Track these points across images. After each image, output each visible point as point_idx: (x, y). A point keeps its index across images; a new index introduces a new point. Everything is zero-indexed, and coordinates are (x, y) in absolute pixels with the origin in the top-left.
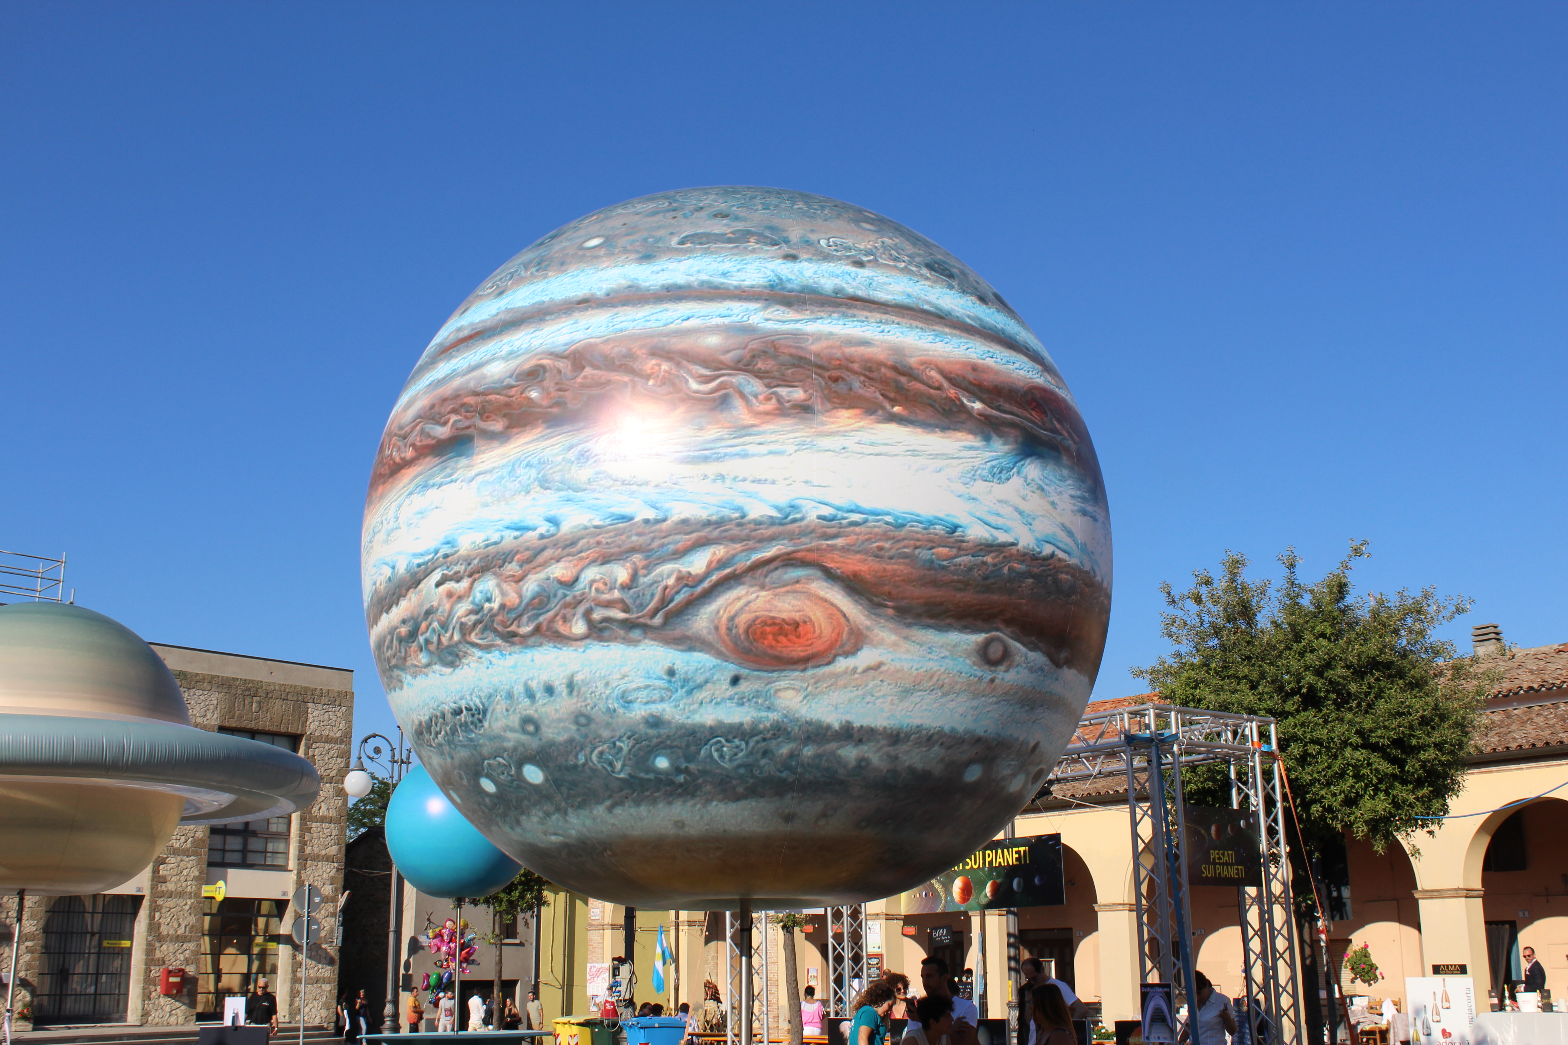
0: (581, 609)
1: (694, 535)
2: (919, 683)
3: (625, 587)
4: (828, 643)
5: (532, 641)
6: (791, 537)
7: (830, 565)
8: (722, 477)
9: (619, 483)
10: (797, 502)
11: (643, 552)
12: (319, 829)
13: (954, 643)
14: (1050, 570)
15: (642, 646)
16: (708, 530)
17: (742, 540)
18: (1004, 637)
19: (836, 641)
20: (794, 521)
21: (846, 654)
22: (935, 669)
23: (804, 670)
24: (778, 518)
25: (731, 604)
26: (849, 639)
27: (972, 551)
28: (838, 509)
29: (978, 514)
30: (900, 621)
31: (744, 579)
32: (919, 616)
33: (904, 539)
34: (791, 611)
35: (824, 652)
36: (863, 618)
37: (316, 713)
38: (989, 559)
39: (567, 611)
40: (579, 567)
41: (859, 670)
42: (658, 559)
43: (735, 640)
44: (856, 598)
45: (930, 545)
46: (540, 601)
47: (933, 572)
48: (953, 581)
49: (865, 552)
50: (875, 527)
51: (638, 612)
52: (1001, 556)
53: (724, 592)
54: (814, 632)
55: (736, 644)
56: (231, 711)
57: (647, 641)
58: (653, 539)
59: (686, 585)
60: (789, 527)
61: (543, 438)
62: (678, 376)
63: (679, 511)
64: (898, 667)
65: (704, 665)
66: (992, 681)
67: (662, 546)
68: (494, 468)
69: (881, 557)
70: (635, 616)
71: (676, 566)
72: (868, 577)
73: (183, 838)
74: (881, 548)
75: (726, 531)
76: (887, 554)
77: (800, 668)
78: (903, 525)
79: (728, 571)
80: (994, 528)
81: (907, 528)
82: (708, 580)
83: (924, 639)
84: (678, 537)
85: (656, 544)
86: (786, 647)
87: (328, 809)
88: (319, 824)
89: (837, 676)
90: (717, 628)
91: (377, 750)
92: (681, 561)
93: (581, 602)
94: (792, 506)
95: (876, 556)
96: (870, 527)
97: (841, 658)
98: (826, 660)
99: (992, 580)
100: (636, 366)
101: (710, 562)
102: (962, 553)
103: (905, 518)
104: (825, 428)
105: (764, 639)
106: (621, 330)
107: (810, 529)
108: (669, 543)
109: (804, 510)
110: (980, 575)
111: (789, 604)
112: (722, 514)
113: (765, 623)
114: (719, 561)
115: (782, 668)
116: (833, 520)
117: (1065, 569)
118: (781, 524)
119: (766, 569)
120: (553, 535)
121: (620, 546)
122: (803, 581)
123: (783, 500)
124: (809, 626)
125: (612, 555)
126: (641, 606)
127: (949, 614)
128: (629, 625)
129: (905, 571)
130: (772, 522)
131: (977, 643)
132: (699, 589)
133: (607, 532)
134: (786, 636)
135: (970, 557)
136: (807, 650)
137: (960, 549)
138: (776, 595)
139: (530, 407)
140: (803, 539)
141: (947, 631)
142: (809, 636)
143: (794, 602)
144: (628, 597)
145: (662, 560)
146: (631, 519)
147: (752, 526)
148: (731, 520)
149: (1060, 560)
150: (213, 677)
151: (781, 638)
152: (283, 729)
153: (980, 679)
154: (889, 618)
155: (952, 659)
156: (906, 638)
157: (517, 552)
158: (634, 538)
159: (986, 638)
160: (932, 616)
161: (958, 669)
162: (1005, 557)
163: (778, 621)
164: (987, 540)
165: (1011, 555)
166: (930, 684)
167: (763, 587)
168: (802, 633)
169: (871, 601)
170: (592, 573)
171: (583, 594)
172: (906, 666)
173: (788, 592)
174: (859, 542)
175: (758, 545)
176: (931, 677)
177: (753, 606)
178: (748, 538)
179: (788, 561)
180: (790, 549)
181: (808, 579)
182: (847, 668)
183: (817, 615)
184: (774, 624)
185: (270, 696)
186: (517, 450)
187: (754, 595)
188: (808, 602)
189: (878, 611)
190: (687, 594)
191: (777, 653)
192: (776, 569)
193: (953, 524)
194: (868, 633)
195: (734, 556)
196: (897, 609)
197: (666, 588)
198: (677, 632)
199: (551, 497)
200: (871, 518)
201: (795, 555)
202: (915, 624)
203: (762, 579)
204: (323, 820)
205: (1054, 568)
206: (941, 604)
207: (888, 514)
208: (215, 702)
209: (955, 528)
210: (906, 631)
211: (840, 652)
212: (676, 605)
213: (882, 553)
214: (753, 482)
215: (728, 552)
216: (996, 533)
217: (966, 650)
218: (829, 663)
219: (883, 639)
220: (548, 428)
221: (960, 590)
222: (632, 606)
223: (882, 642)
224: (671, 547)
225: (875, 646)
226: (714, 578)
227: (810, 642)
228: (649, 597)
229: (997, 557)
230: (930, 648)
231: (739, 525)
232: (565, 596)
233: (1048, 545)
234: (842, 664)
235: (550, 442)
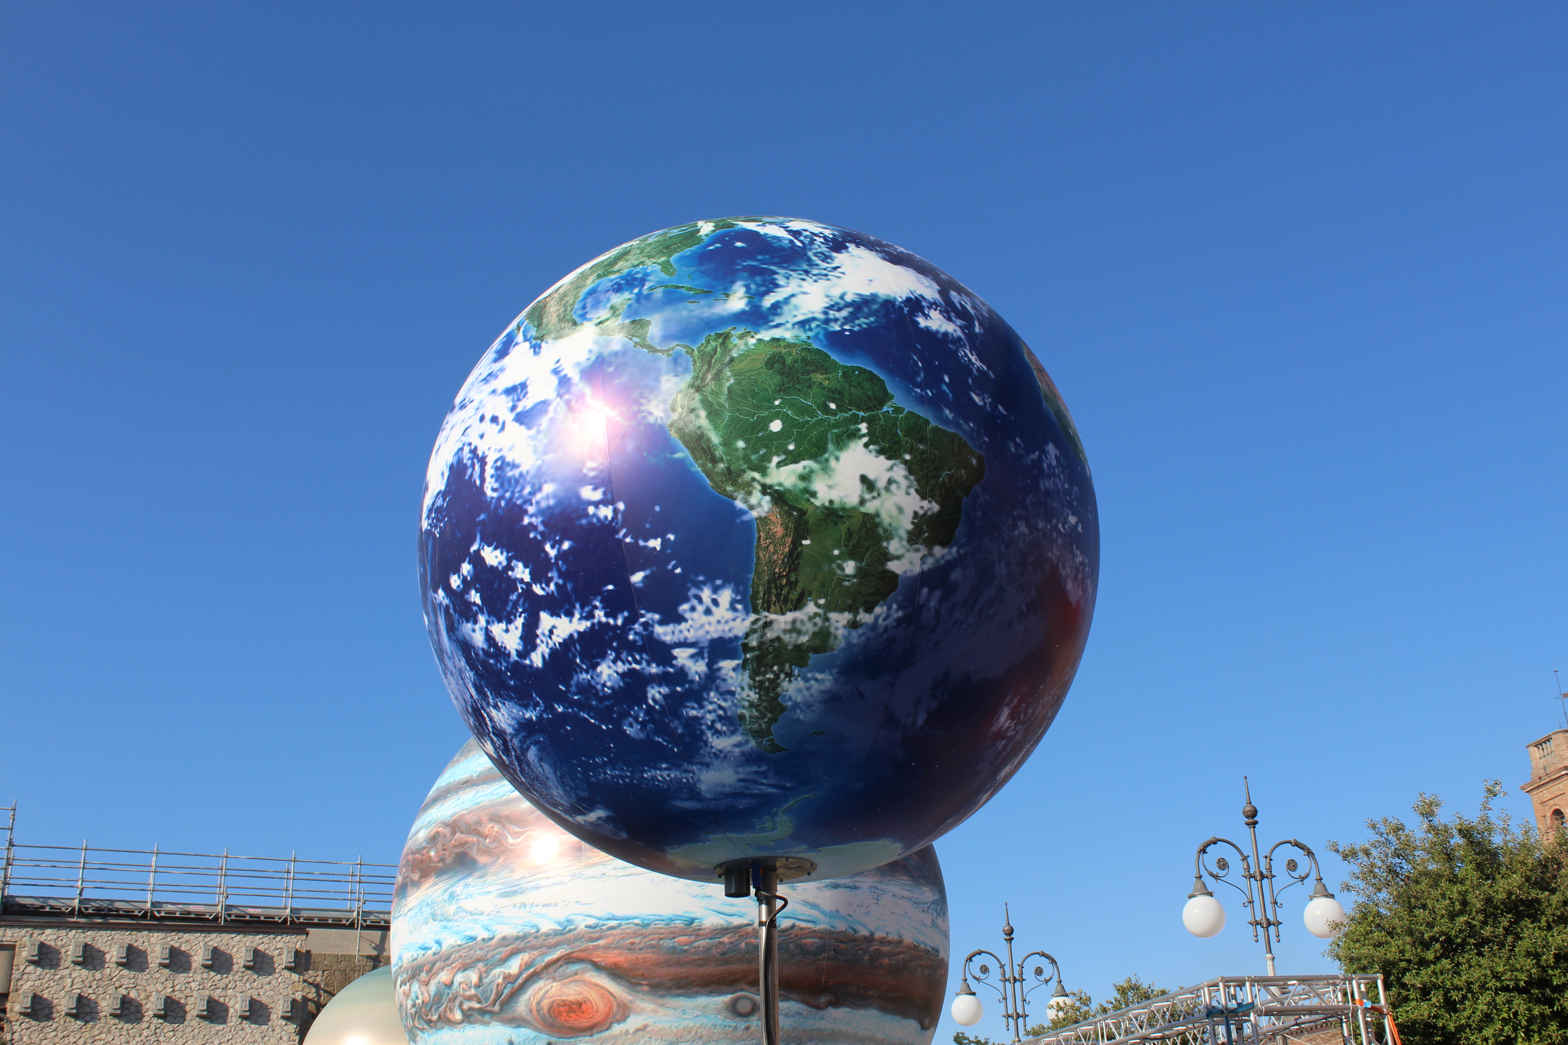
0: (457, 1003)
1: (510, 947)
2: (681, 1036)
3: (477, 986)
4: (604, 1015)
5: (439, 1024)
6: (569, 942)
7: (597, 960)
8: (524, 905)
9: (469, 914)
10: (571, 917)
11: (483, 961)
13: (703, 1005)
14: (791, 938)
15: (492, 1026)
16: (518, 942)
17: (538, 948)
18: (750, 995)
19: (609, 1013)
20: (570, 931)
21: (619, 1022)
22: (691, 1025)
23: (591, 1035)
24: (559, 930)
25: (536, 993)
26: (618, 1011)
27: (709, 936)
28: (599, 919)
29: (713, 907)
30: (654, 994)
31: (542, 975)
32: (669, 988)
33: (650, 935)
34: (575, 995)
35: (602, 1022)
36: (626, 995)
38: (725, 939)
39: (451, 1004)
40: (453, 974)
41: (631, 1032)
42: (492, 965)
43: (543, 1017)
44: (618, 981)
45: (672, 936)
46: (438, 999)
47: (676, 955)
48: (695, 960)
49: (621, 947)
50: (627, 928)
51: (486, 1003)
52: (737, 935)
53: (531, 985)
54: (593, 1008)
55: (544, 1020)
57: (493, 1022)
58: (488, 952)
59: (509, 982)
60: (567, 936)
61: (435, 885)
62: (502, 835)
63: (503, 931)
64: (660, 1027)
65: (528, 1037)
66: (748, 1028)
67: (493, 956)
68: (414, 907)
69: (634, 950)
70: (484, 1005)
71: (502, 969)
72: (625, 965)
74: (632, 943)
75: (528, 942)
76: (637, 947)
77: (589, 1034)
78: (649, 925)
79: (532, 970)
80: (728, 915)
81: (652, 926)
82: (521, 978)
83: (677, 1005)
84: (501, 949)
85: (490, 954)
86: (576, 1020)
89: (616, 1037)
90: (531, 1011)
92: (504, 966)
93: (456, 997)
94: (568, 921)
95: (630, 949)
96: (624, 929)
97: (615, 1025)
98: (605, 1027)
99: (730, 955)
100: (481, 829)
101: (521, 965)
102: (700, 938)
103: (650, 919)
104: (590, 861)
105: (561, 1016)
106: (478, 804)
107: (581, 936)
108: (497, 954)
109: (576, 922)
110: (718, 952)
111: (573, 989)
112: (525, 931)
113: (559, 1005)
114: (526, 964)
115: (577, 1035)
116: (596, 927)
117: (810, 935)
118: (562, 934)
119: (554, 967)
120: (439, 952)
121: (471, 958)
122: (579, 973)
123: (562, 918)
124: (588, 1004)
125: (468, 964)
126: (487, 999)
127: (695, 984)
128: (483, 1012)
129: (653, 958)
130: (556, 933)
131: (725, 1003)
132: (516, 985)
133: (464, 949)
134: (574, 1012)
135: (708, 940)
136: (590, 1022)
137: (698, 935)
138: (563, 984)
139: (430, 863)
140: (577, 943)
141: (695, 997)
142: (590, 1011)
143: (576, 988)
144: (478, 992)
145: (494, 966)
146: (476, 939)
147: (543, 937)
148: (531, 934)
149: (802, 929)
151: (571, 1014)
153: (735, 1028)
154: (646, 993)
155: (705, 1017)
156: (662, 1006)
157: (425, 965)
158: (478, 952)
159: (732, 998)
160: (681, 987)
161: (712, 1023)
162: (741, 936)
163: (567, 1003)
164: (722, 925)
165: (747, 933)
166: (690, 1036)
167: (554, 980)
168: (585, 1009)
169: (630, 982)
170: (459, 978)
171: (457, 992)
172: (667, 1026)
173: (570, 981)
174: (616, 941)
175: (548, 950)
176: (690, 1032)
177: (550, 993)
178: (542, 946)
179: (568, 959)
180: (569, 951)
181: (583, 971)
182: (621, 1031)
183: (593, 996)
184: (565, 1005)
186: (423, 894)
187: (550, 986)
188: (585, 988)
189: (636, 989)
190: (511, 988)
191: (571, 1025)
192: (561, 966)
193: (690, 918)
194: (632, 1005)
195: (534, 960)
196: (649, 985)
197: (498, 985)
198: (509, 1015)
199: (437, 926)
200: (623, 922)
201: (572, 955)
202: (667, 995)
203: (553, 974)
205: (796, 935)
206: (687, 977)
207: (637, 918)
209: (692, 921)
210: (661, 1001)
211: (614, 1020)
212: (506, 996)
213: (634, 946)
214: (543, 906)
215: (530, 957)
216: (730, 919)
217: (716, 1008)
218: (607, 1029)
219: (644, 1008)
220: (436, 877)
221: (701, 965)
222: (482, 999)
223: (643, 1011)
224: (498, 957)
225: (639, 1014)
226: (524, 976)
227: (591, 1015)
228: (490, 992)
229: (733, 936)
230: (683, 1011)
231: (536, 937)
232: (449, 994)
233: (787, 920)
234: (617, 1029)
235: (437, 887)
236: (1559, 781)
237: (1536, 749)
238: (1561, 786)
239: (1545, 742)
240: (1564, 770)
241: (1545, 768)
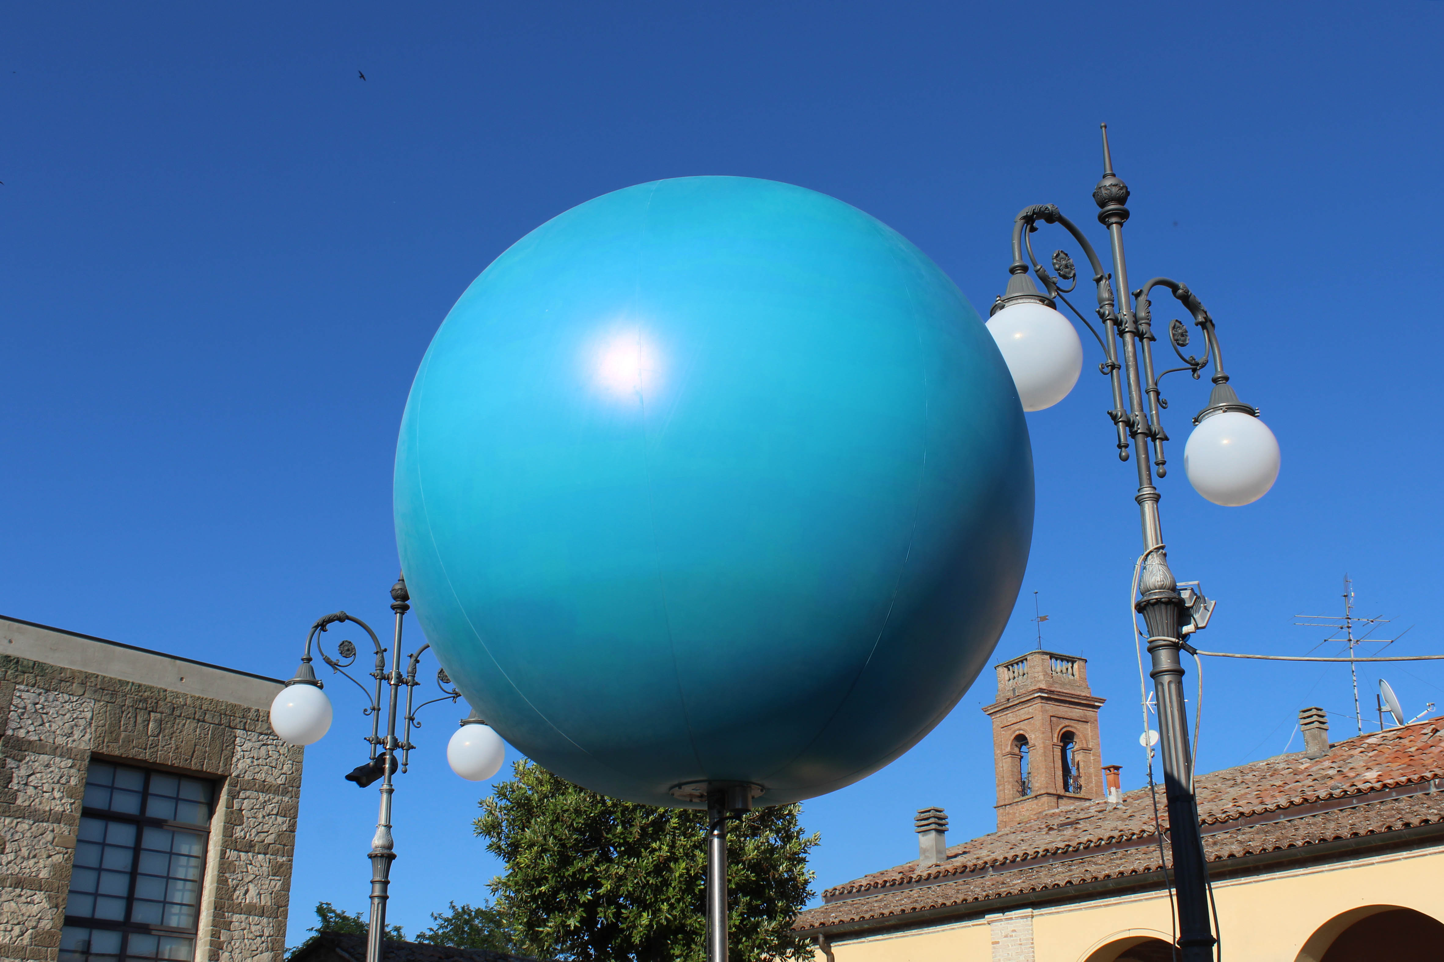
12: (243, 925)
37: (247, 745)
56: (113, 731)
73: (17, 930)
87: (259, 894)
88: (243, 917)
91: (347, 649)
150: (88, 676)
152: (194, 765)
185: (177, 713)
204: (250, 910)
208: (89, 715)
236: (1029, 704)
237: (1006, 669)
238: (1030, 709)
239: (1017, 663)
240: (1037, 692)
241: (1014, 690)
